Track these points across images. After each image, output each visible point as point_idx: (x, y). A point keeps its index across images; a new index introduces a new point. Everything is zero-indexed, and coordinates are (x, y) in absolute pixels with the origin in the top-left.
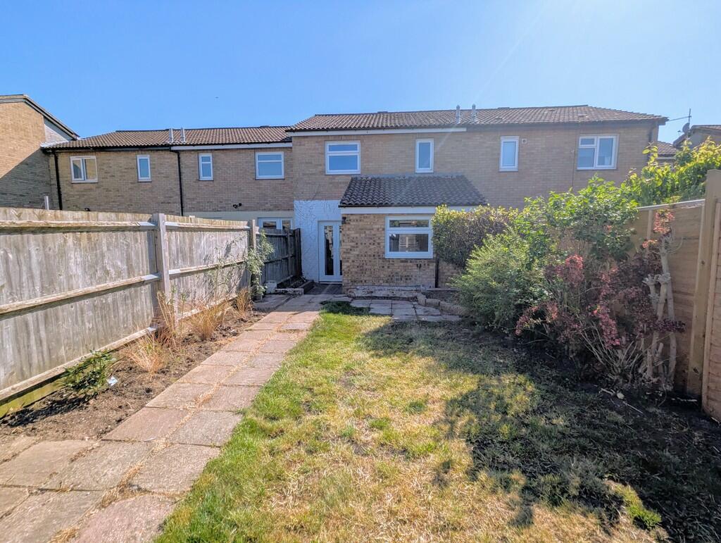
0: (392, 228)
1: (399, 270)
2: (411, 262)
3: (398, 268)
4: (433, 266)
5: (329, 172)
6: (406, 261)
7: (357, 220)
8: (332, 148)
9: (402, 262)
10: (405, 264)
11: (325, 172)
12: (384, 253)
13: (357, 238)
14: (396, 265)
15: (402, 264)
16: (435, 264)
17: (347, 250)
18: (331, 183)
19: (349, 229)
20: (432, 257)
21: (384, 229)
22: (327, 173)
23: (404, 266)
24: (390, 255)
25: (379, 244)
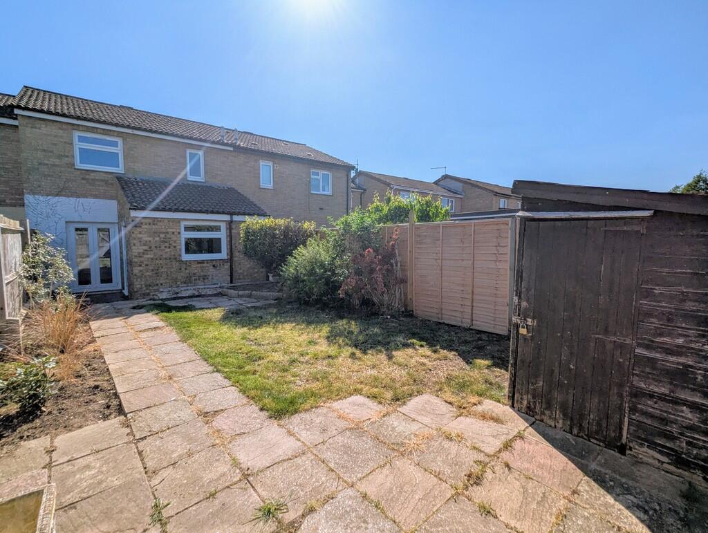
0: (186, 232)
1: (196, 271)
2: (207, 263)
3: (195, 269)
4: (227, 266)
5: (79, 165)
6: (202, 262)
7: (150, 224)
8: (82, 139)
9: (198, 263)
10: (202, 265)
11: (74, 165)
12: (180, 256)
13: (150, 241)
14: (193, 266)
15: (199, 265)
16: (229, 264)
17: (139, 253)
18: (83, 179)
19: (140, 233)
20: (226, 258)
21: (179, 233)
22: (76, 167)
23: (201, 267)
24: (186, 257)
25: (175, 247)
